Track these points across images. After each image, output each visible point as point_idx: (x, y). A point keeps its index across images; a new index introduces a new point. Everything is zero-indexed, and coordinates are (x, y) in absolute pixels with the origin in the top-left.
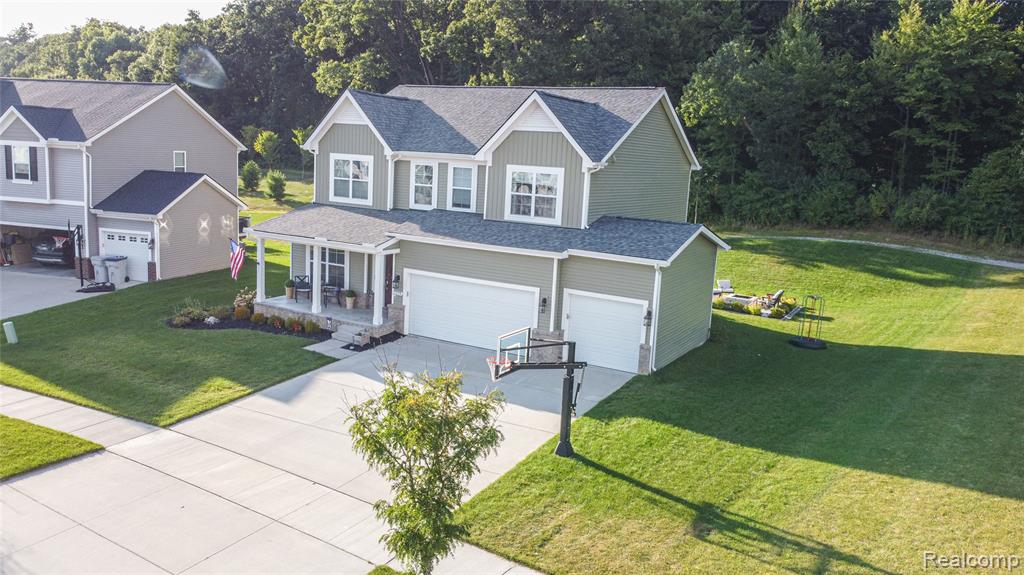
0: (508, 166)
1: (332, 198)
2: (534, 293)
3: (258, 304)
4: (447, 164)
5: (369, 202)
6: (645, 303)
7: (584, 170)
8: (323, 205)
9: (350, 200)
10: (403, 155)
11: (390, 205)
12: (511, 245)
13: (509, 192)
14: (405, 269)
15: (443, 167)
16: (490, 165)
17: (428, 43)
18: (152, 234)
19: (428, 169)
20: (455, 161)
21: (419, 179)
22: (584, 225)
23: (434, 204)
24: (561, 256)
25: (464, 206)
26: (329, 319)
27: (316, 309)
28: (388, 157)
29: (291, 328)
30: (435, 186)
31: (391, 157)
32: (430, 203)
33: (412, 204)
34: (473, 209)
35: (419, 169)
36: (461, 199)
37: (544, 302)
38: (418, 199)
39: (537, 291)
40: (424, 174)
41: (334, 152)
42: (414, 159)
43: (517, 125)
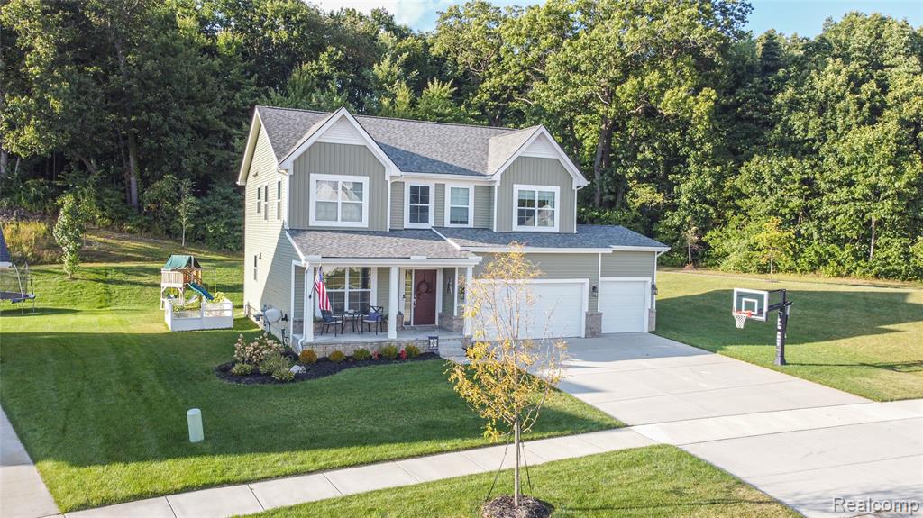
0: (515, 185)
1: (313, 222)
2: (584, 283)
4: (444, 185)
5: (364, 224)
7: (574, 187)
8: (303, 230)
9: (339, 224)
10: (405, 176)
11: (389, 226)
13: (516, 208)
15: (440, 188)
16: (499, 184)
19: (425, 190)
20: (451, 182)
21: (414, 199)
22: (575, 232)
23: (431, 223)
24: (608, 251)
25: (462, 222)
26: (433, 338)
27: (392, 334)
28: (387, 178)
29: (386, 357)
30: (432, 206)
31: (392, 177)
32: (427, 222)
33: (407, 224)
34: (471, 224)
35: (414, 189)
36: (459, 216)
37: (594, 289)
38: (413, 219)
39: (587, 281)
40: (420, 194)
41: (315, 172)
42: (420, 180)
43: (523, 151)
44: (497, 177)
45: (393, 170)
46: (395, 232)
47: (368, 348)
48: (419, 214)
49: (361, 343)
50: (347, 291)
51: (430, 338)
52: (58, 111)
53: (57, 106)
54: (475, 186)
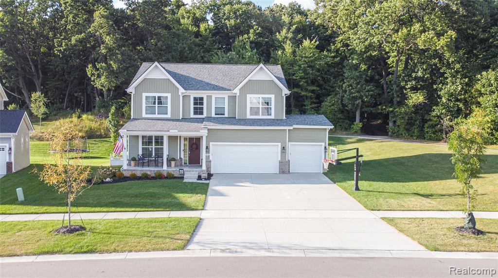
0: (247, 95)
1: (144, 115)
2: (278, 145)
3: (125, 170)
4: (211, 96)
5: (169, 116)
6: (323, 144)
7: (283, 95)
8: (139, 119)
9: (157, 116)
10: (189, 92)
11: (181, 117)
13: (249, 106)
14: (210, 143)
15: (209, 97)
16: (239, 94)
17: (61, 46)
18: (10, 144)
19: (202, 99)
20: (215, 94)
21: (195, 104)
22: (284, 118)
23: (205, 115)
24: (291, 128)
25: (221, 114)
26: (181, 169)
27: (165, 167)
28: (180, 94)
29: (159, 177)
30: (205, 106)
31: (182, 93)
32: (203, 114)
33: (192, 116)
34: (226, 115)
35: (195, 99)
36: (220, 111)
37: (283, 148)
38: (195, 113)
39: (280, 144)
40: (199, 101)
41: (145, 92)
42: (194, 94)
43: (251, 77)
44: (237, 91)
45: (181, 90)
46: (184, 120)
47: (149, 173)
48: (198, 111)
49: (149, 170)
50: (154, 147)
51: (180, 169)
52: (115, 69)
53: (115, 66)
54: (229, 96)
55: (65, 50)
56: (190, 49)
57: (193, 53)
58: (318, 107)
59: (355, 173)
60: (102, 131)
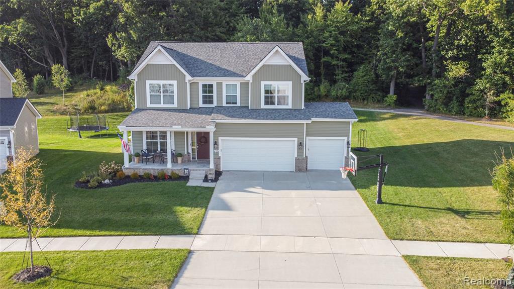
0: (262, 82)
1: (149, 105)
2: (294, 141)
3: (127, 168)
4: (222, 83)
5: (175, 105)
6: (346, 139)
7: (302, 82)
8: (143, 110)
9: (162, 106)
10: (196, 79)
11: (189, 107)
12: (283, 119)
13: (263, 95)
14: (219, 138)
15: (220, 85)
16: (251, 82)
17: (79, 15)
18: (9, 138)
19: (211, 86)
20: (226, 81)
21: (204, 92)
22: (303, 107)
23: (215, 104)
24: (309, 122)
25: (233, 103)
26: (186, 169)
27: (169, 165)
28: (187, 81)
29: (163, 177)
30: (215, 94)
31: (189, 81)
32: (213, 103)
33: (201, 105)
34: (239, 104)
35: (204, 86)
36: (231, 100)
37: (300, 144)
38: (204, 102)
39: (296, 139)
40: (208, 88)
41: (149, 80)
42: (202, 81)
43: (265, 62)
44: (249, 78)
45: (188, 77)
46: (194, 110)
47: (152, 172)
48: (208, 99)
49: (152, 169)
50: (159, 141)
51: (185, 169)
52: (135, 38)
53: (135, 36)
54: (241, 83)
55: (83, 19)
56: (215, 14)
57: (218, 18)
58: (349, 77)
59: (378, 183)
60: (125, 104)
